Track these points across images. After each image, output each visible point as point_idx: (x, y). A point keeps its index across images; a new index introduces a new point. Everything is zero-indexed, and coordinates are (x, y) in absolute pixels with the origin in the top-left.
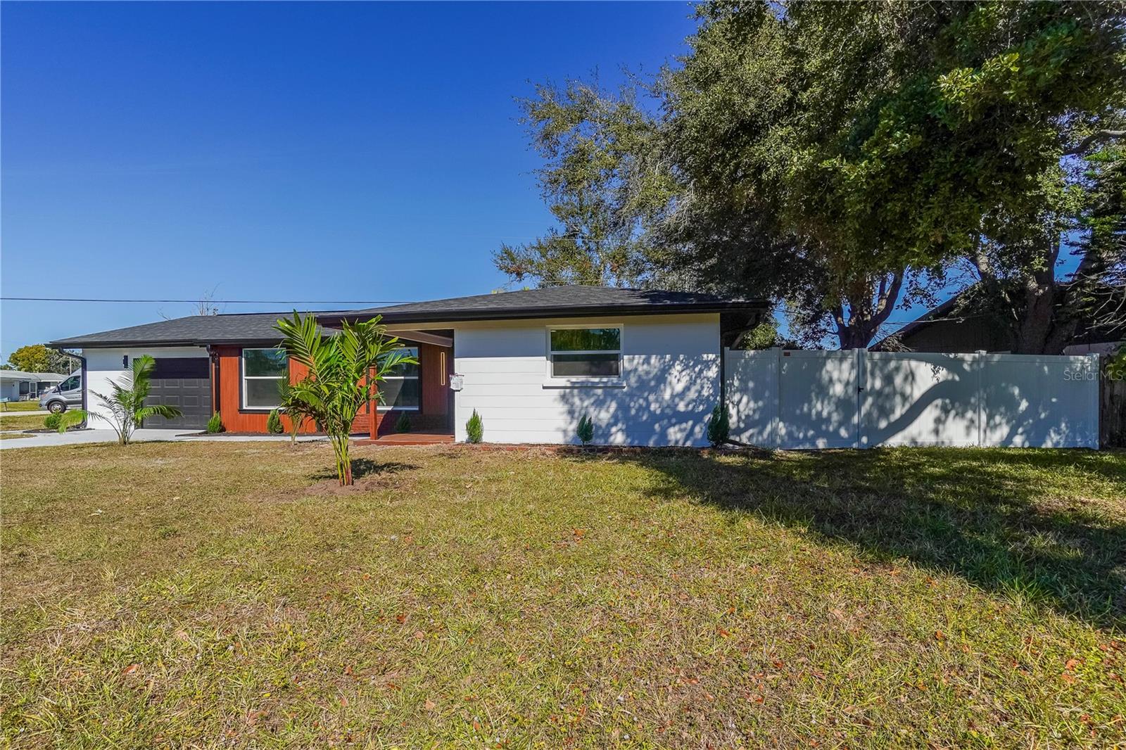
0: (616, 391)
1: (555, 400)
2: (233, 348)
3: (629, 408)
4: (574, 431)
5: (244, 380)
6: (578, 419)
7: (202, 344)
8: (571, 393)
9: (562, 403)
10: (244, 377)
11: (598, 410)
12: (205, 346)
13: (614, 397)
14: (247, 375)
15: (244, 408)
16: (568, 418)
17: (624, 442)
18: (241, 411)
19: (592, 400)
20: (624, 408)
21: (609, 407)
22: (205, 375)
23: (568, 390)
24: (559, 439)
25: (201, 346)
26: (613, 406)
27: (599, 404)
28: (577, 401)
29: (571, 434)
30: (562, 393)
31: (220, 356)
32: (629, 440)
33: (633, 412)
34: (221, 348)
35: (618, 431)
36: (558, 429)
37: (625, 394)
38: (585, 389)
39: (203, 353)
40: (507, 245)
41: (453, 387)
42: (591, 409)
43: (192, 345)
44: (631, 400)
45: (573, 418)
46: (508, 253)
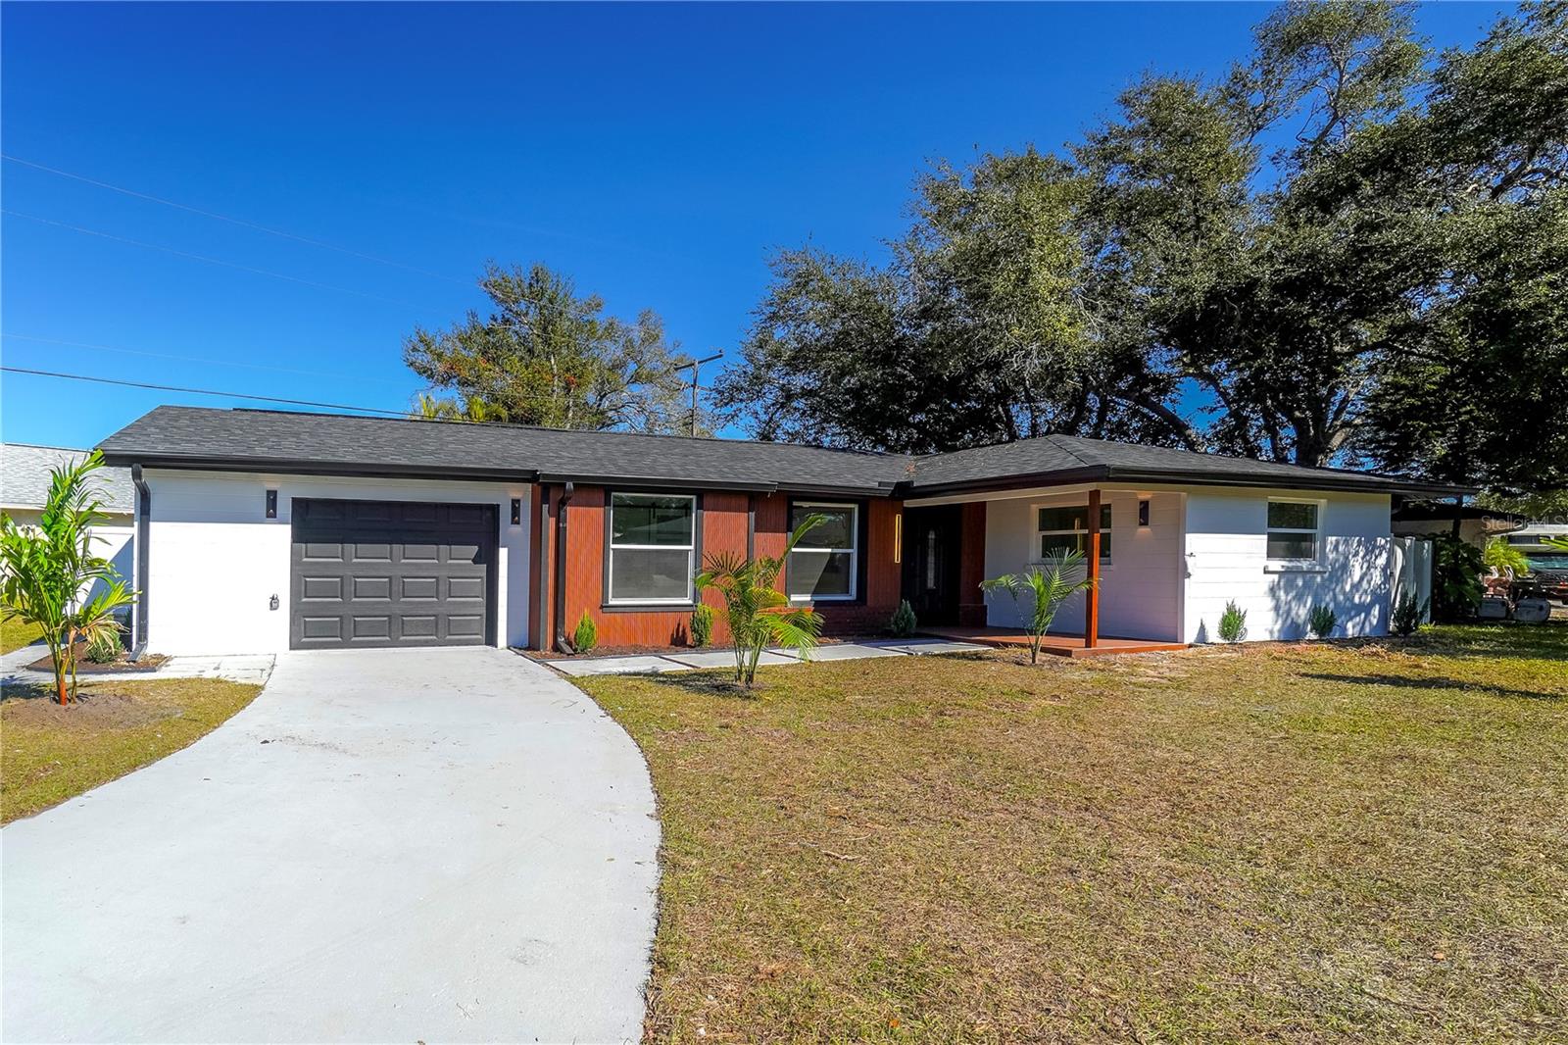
1: (1267, 588)
6: (1282, 617)
9: (1273, 593)
11: (1298, 605)
13: (1310, 590)
15: (611, 601)
16: (1275, 616)
18: (604, 607)
20: (1316, 603)
26: (1310, 599)
38: (1290, 577)
45: (1277, 614)
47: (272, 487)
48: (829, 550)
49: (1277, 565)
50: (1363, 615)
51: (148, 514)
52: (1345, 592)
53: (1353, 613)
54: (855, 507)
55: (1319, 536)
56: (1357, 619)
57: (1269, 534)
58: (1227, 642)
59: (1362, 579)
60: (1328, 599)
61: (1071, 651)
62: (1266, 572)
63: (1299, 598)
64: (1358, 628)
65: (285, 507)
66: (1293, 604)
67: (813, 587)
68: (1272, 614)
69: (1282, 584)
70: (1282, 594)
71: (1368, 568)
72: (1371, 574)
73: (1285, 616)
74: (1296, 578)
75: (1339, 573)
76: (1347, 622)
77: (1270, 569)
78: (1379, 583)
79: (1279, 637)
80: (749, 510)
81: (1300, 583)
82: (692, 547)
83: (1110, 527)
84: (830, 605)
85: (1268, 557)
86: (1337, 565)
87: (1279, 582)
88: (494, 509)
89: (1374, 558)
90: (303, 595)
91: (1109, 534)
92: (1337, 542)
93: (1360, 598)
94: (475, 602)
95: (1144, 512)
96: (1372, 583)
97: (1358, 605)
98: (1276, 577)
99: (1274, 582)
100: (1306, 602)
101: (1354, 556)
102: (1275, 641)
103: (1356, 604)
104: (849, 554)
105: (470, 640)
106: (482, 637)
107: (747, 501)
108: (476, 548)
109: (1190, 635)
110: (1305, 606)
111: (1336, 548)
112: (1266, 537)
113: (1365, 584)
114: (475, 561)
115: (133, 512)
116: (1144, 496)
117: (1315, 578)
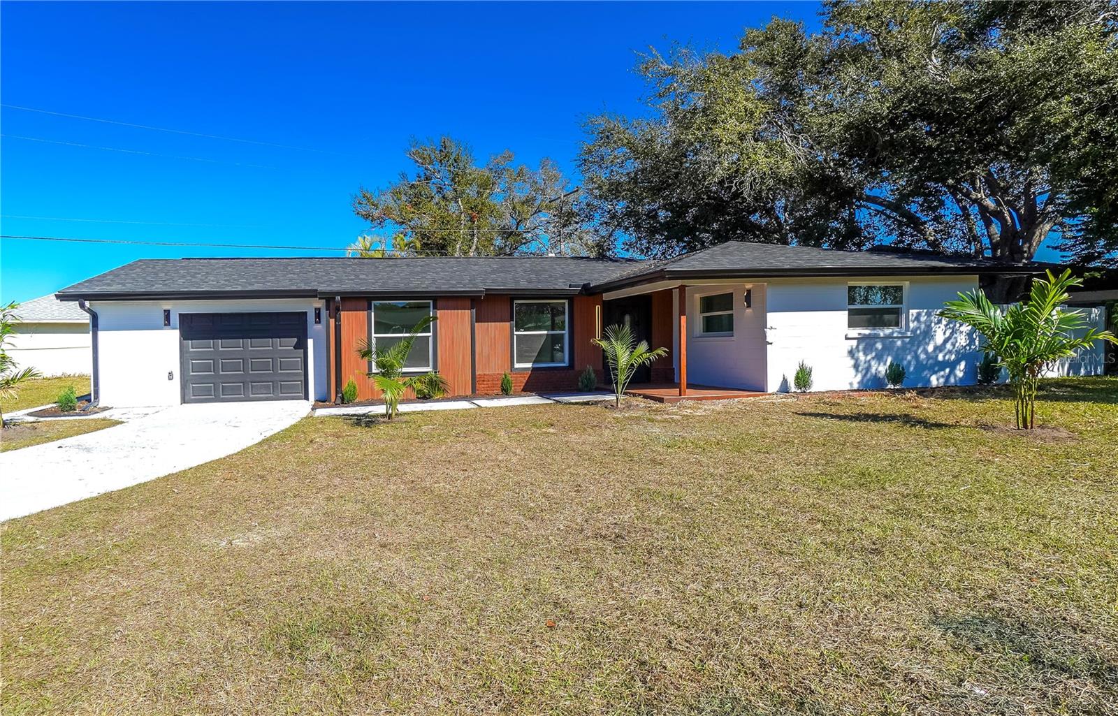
2: (360, 301)
5: (373, 339)
7: (313, 294)
10: (373, 335)
11: (877, 363)
19: (874, 354)
31: (340, 310)
45: (857, 371)
47: (167, 308)
48: (546, 332)
49: (855, 332)
50: (947, 370)
51: (97, 327)
52: (927, 351)
53: (936, 369)
54: (566, 302)
55: (904, 310)
56: (942, 373)
57: (849, 310)
58: (799, 391)
59: (946, 341)
60: (909, 358)
61: (663, 399)
62: (847, 338)
63: (879, 358)
64: (942, 380)
65: (175, 319)
66: (873, 363)
67: (534, 359)
68: (853, 371)
69: (861, 347)
70: (861, 356)
71: (952, 334)
72: (956, 338)
73: (864, 372)
74: (876, 343)
75: (921, 338)
76: (931, 375)
77: (849, 336)
78: (964, 344)
79: (859, 387)
80: (472, 308)
81: (879, 346)
83: (732, 309)
84: (544, 370)
85: (849, 327)
86: (918, 332)
87: (857, 346)
88: (304, 315)
89: (958, 325)
90: (191, 370)
91: (732, 314)
92: (919, 315)
93: (944, 356)
94: (297, 373)
95: (748, 299)
96: (957, 345)
97: (941, 362)
98: (854, 343)
99: (852, 347)
100: (886, 360)
101: (936, 324)
102: (855, 391)
103: (939, 362)
104: (563, 334)
105: (295, 396)
106: (302, 395)
107: (470, 302)
108: (296, 339)
109: (773, 385)
110: (885, 364)
111: (917, 318)
112: (847, 312)
113: (949, 346)
114: (295, 347)
115: (88, 321)
116: (749, 286)
117: (895, 342)
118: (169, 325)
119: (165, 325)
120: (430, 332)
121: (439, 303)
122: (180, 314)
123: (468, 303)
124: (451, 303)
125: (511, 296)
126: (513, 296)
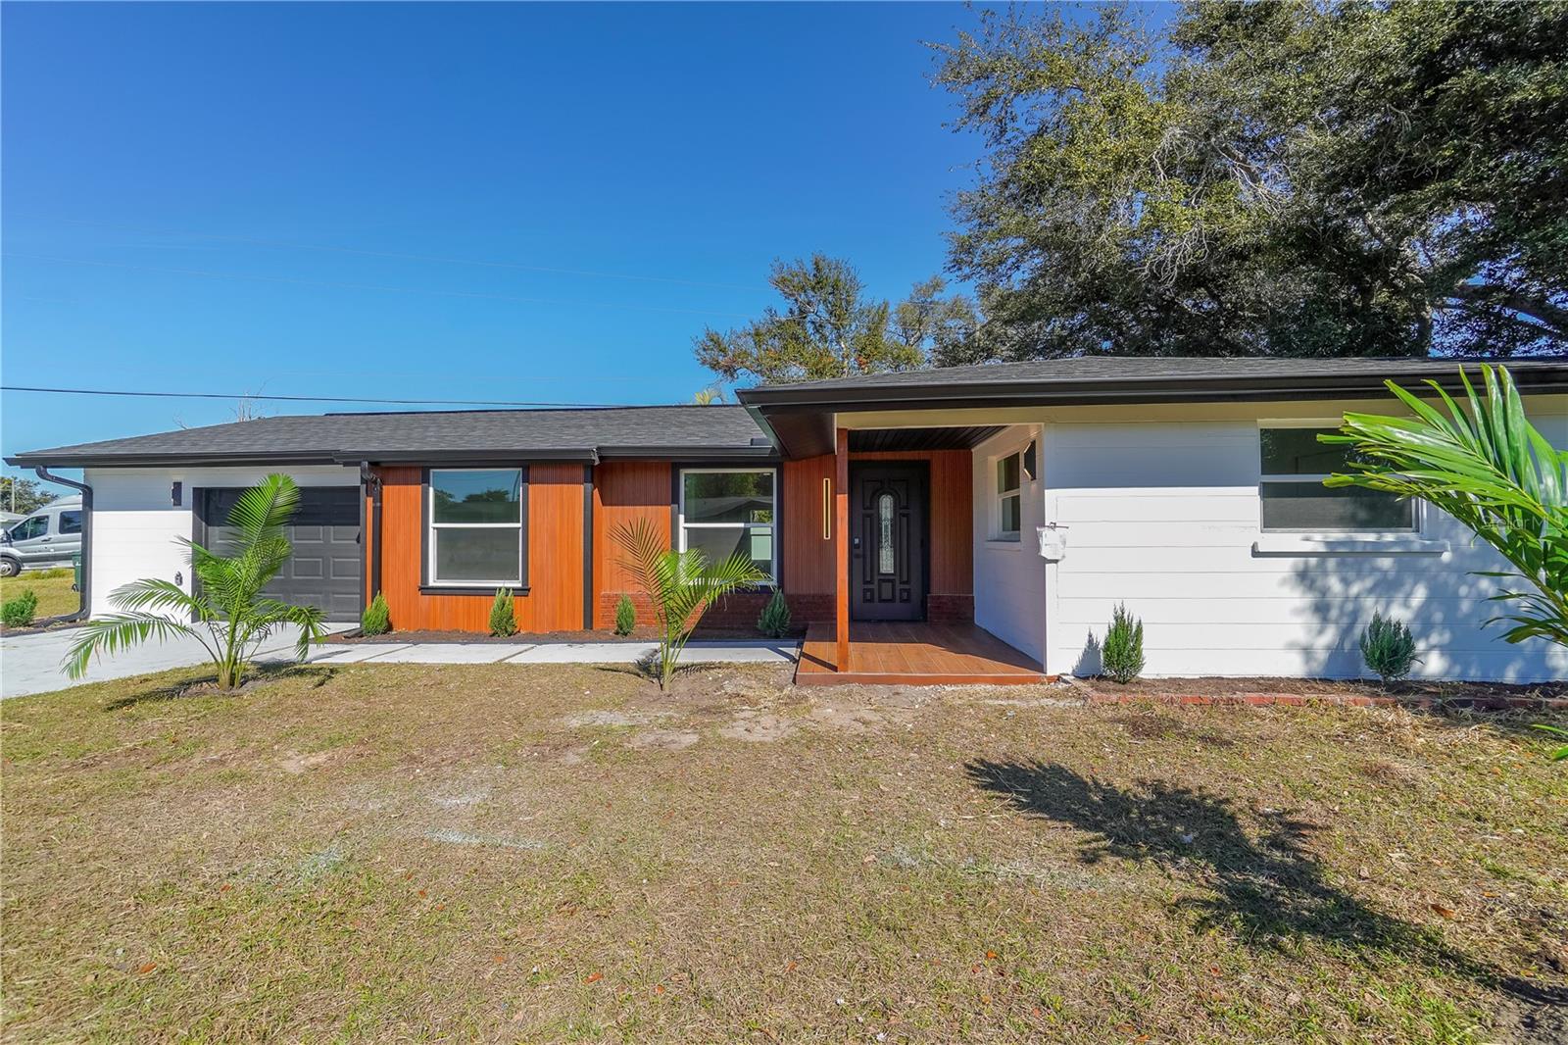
0: (1426, 561)
1: (1284, 582)
2: (414, 468)
3: (1456, 598)
4: (1328, 648)
5: (431, 530)
6: (1336, 622)
7: (349, 460)
8: (1321, 566)
9: (1302, 588)
10: (432, 525)
11: (1383, 602)
12: (358, 464)
13: (1419, 575)
14: (436, 522)
15: (432, 582)
16: (1314, 621)
17: (1447, 673)
18: (425, 589)
19: (1369, 583)
20: (1442, 597)
21: (1408, 596)
22: (353, 518)
23: (1313, 561)
24: (1293, 666)
25: (346, 464)
26: (1420, 595)
27: (1387, 587)
28: (1335, 584)
29: (1322, 656)
30: (1301, 567)
31: (383, 483)
32: (1457, 669)
33: (1465, 606)
34: (385, 469)
35: (1432, 648)
36: (1291, 646)
37: (1448, 567)
38: (1351, 559)
39: (350, 477)
40: (713, 329)
41: (1046, 552)
42: (1369, 602)
43: (331, 462)
44: (1462, 581)
45: (1325, 620)
46: (716, 342)
47: (178, 479)
48: (742, 525)
49: (1298, 539)
57: (1264, 484)
62: (1256, 554)
65: (187, 496)
69: (1328, 570)
74: (1371, 559)
80: (589, 481)
82: (519, 525)
88: (355, 491)
91: (1019, 496)
98: (1306, 561)
107: (584, 471)
109: (1062, 656)
112: (1255, 490)
118: (180, 505)
119: (174, 505)
120: (519, 522)
121: (533, 473)
122: (194, 489)
123: (580, 473)
124: (549, 472)
125: (673, 461)
126: (677, 461)
